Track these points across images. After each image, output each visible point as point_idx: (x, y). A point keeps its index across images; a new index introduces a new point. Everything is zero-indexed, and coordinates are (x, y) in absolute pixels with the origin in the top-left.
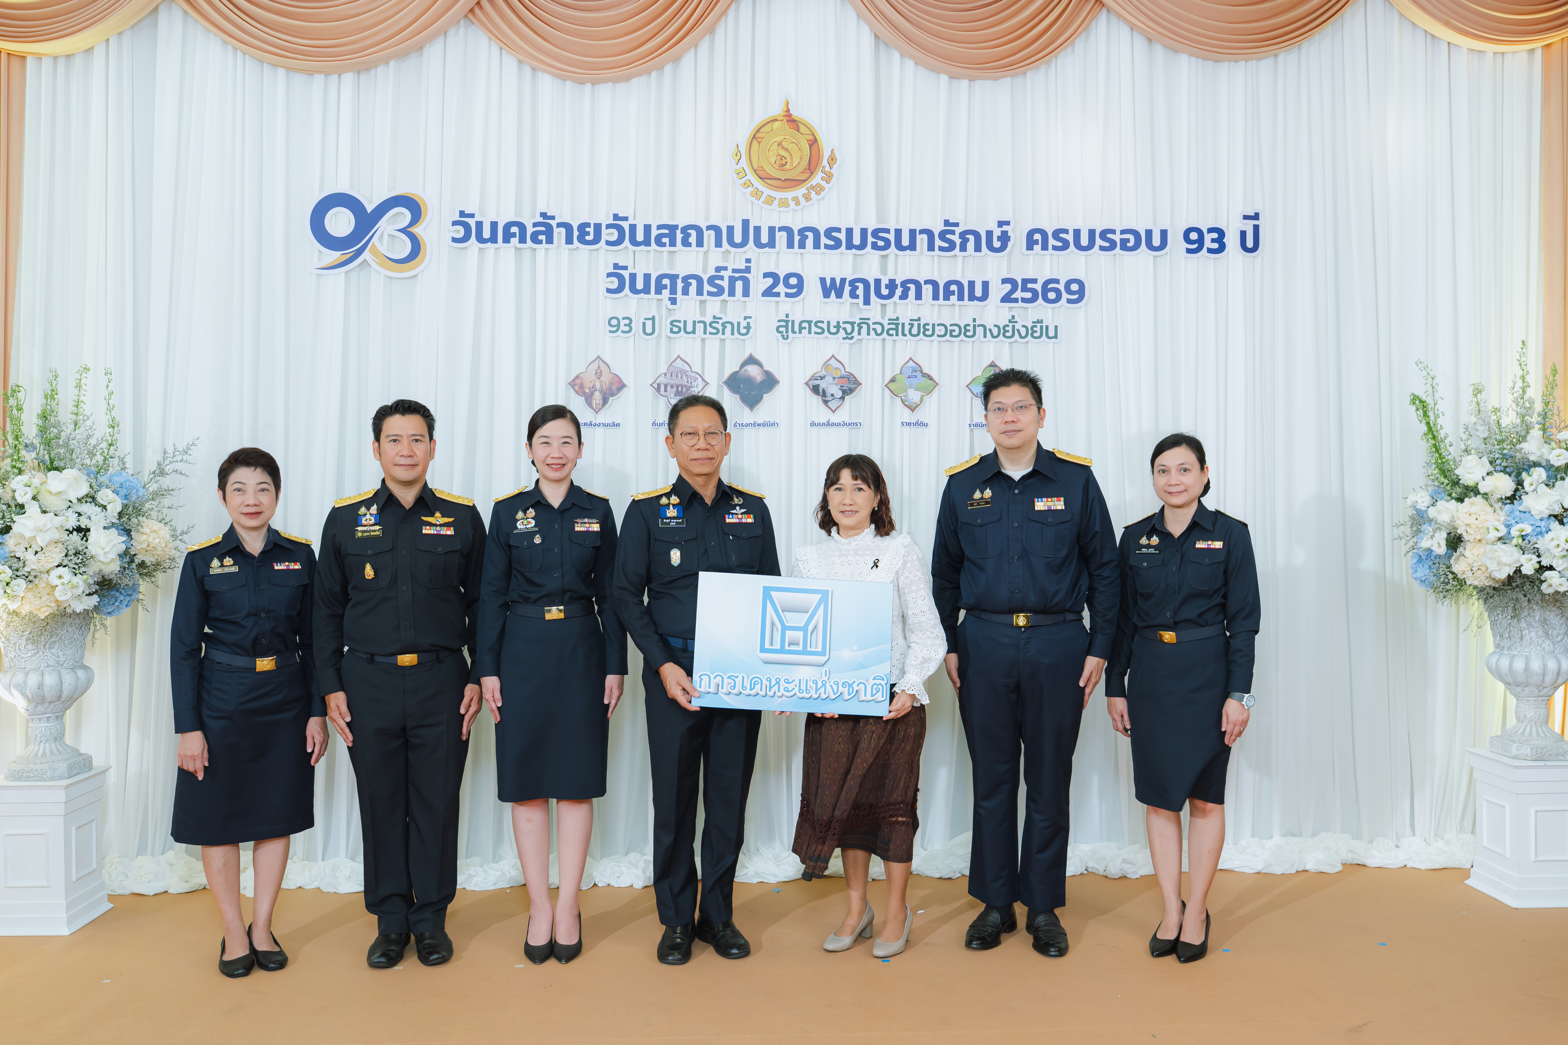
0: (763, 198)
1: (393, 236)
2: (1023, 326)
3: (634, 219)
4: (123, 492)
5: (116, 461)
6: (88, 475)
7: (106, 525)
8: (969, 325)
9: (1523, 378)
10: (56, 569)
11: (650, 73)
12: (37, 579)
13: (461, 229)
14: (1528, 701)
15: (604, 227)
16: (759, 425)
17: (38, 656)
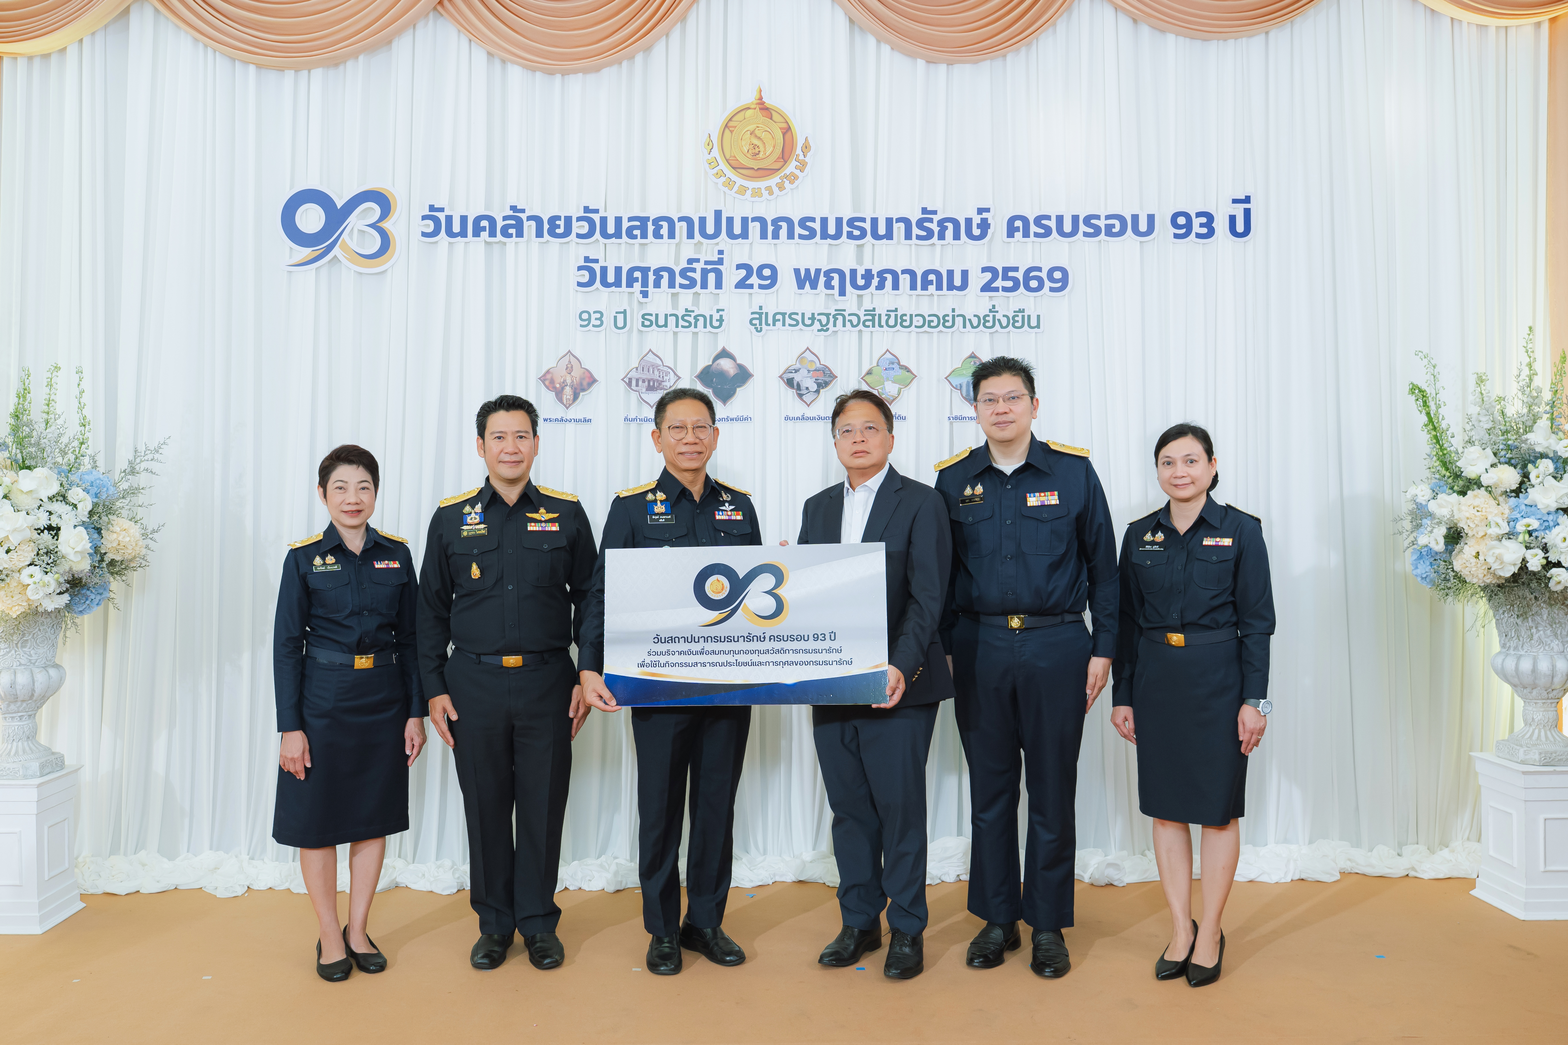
0: (736, 188)
1: (363, 232)
2: (1004, 316)
3: (606, 211)
4: (94, 490)
5: (86, 460)
6: (59, 473)
7: (77, 524)
8: (948, 315)
9: (1530, 365)
10: (27, 568)
11: (620, 63)
12: (9, 578)
13: (431, 223)
14: (1536, 703)
15: (574, 220)
16: (732, 420)
17: (10, 654)
